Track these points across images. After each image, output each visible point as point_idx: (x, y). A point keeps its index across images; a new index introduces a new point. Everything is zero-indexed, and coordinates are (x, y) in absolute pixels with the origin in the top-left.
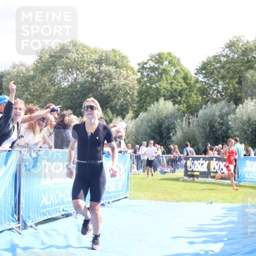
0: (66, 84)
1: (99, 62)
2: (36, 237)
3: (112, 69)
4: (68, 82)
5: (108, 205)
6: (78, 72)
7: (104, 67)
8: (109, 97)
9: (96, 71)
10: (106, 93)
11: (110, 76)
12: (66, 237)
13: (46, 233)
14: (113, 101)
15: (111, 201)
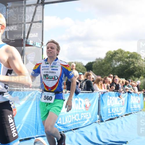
0: (116, 66)
1: (129, 57)
2: (106, 125)
3: (134, 60)
4: (117, 65)
5: (134, 114)
6: (121, 62)
7: (131, 59)
8: (133, 71)
9: (128, 61)
10: (131, 70)
11: (133, 63)
12: (117, 126)
13: (109, 124)
14: (135, 72)
15: (135, 112)
